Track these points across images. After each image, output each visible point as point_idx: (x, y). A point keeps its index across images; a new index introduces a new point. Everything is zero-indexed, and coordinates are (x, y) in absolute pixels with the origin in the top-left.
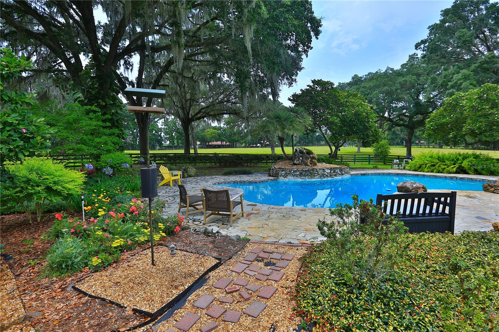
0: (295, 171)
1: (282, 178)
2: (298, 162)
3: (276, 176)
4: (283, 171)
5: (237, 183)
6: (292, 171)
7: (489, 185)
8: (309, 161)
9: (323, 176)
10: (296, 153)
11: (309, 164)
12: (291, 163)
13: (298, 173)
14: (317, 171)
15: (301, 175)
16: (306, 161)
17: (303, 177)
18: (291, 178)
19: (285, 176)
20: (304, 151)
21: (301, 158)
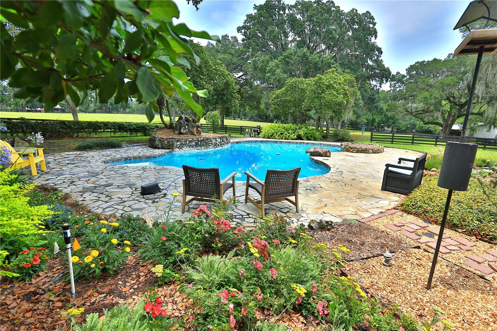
0: (190, 142)
1: (177, 149)
2: (185, 131)
3: (171, 147)
4: (178, 141)
5: (130, 159)
6: (188, 142)
7: (350, 148)
8: (195, 130)
9: (216, 145)
10: (182, 121)
11: (196, 133)
12: (176, 133)
13: (194, 143)
14: (211, 141)
15: (197, 145)
16: (192, 130)
17: (199, 148)
18: (187, 149)
19: (180, 147)
20: (191, 119)
21: (187, 127)
